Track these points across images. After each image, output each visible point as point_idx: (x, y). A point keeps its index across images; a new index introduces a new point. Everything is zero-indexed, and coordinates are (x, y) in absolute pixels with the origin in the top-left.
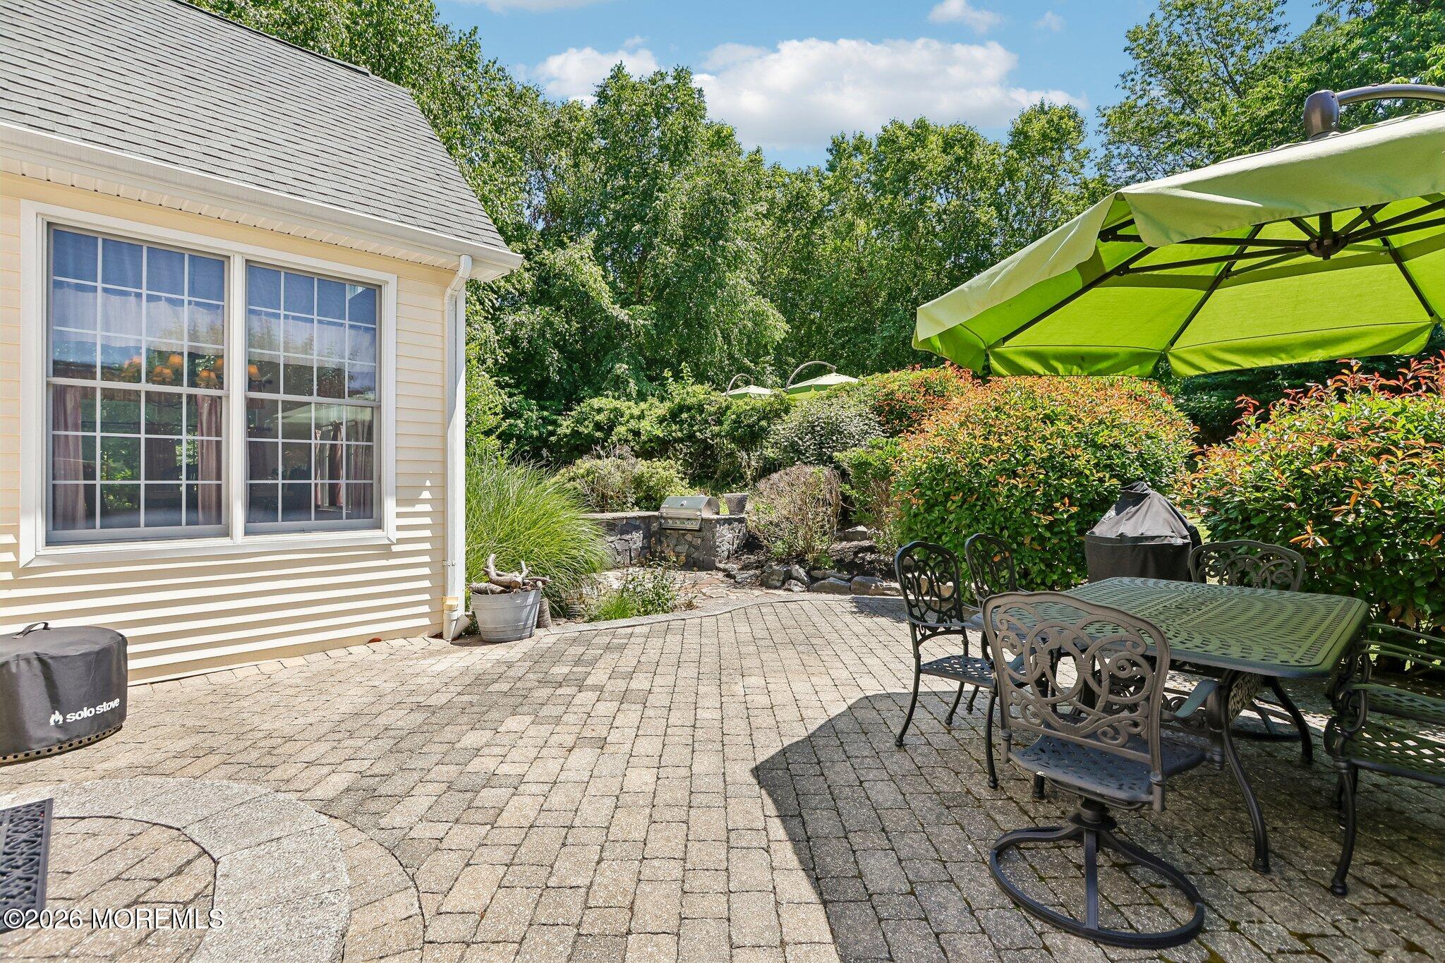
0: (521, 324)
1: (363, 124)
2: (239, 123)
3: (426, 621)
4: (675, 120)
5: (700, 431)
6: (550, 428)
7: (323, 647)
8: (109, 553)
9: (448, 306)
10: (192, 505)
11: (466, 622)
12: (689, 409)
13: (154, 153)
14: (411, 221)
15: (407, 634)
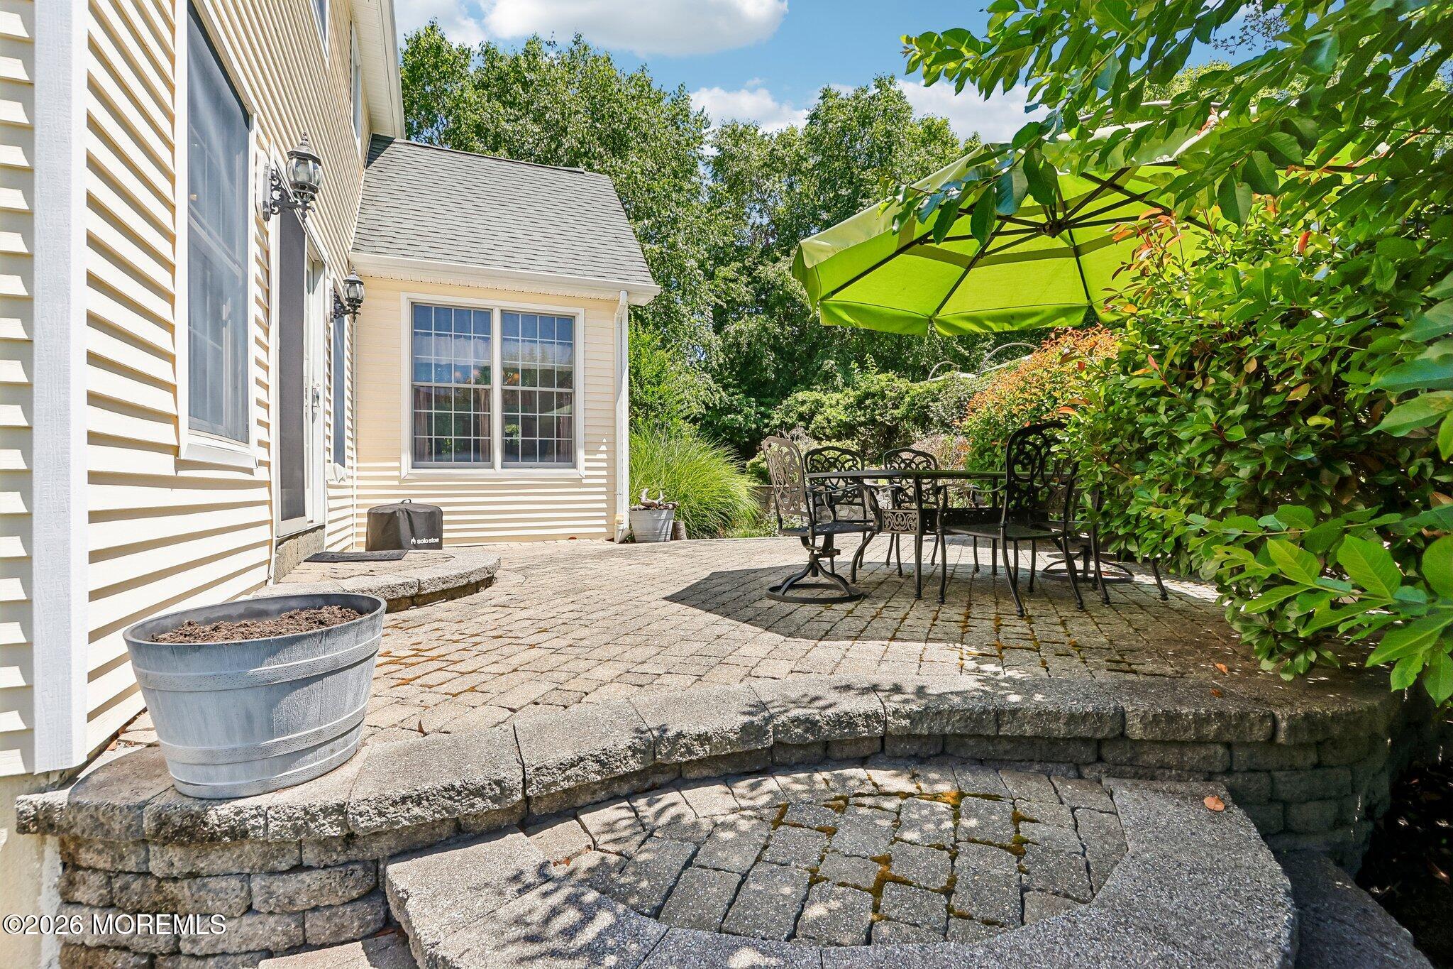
0: (741, 332)
1: (573, 212)
2: (499, 229)
3: (604, 530)
4: (879, 126)
5: (881, 415)
6: (766, 421)
7: (543, 538)
8: (440, 474)
9: (616, 325)
10: (477, 450)
11: (627, 532)
12: (874, 395)
13: (455, 258)
14: (591, 273)
15: (592, 536)
